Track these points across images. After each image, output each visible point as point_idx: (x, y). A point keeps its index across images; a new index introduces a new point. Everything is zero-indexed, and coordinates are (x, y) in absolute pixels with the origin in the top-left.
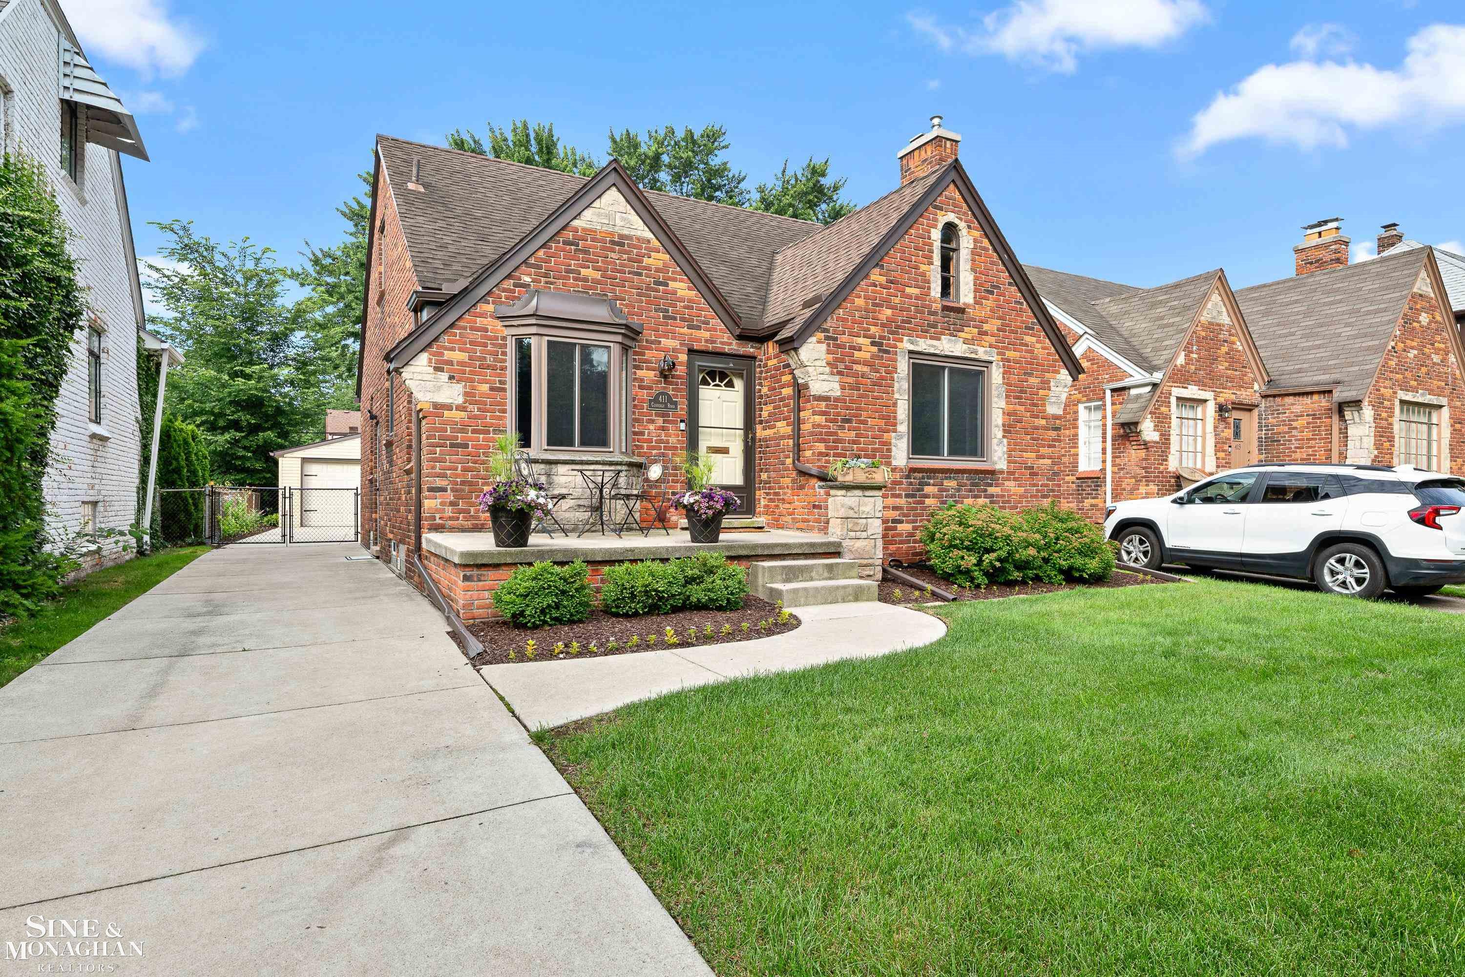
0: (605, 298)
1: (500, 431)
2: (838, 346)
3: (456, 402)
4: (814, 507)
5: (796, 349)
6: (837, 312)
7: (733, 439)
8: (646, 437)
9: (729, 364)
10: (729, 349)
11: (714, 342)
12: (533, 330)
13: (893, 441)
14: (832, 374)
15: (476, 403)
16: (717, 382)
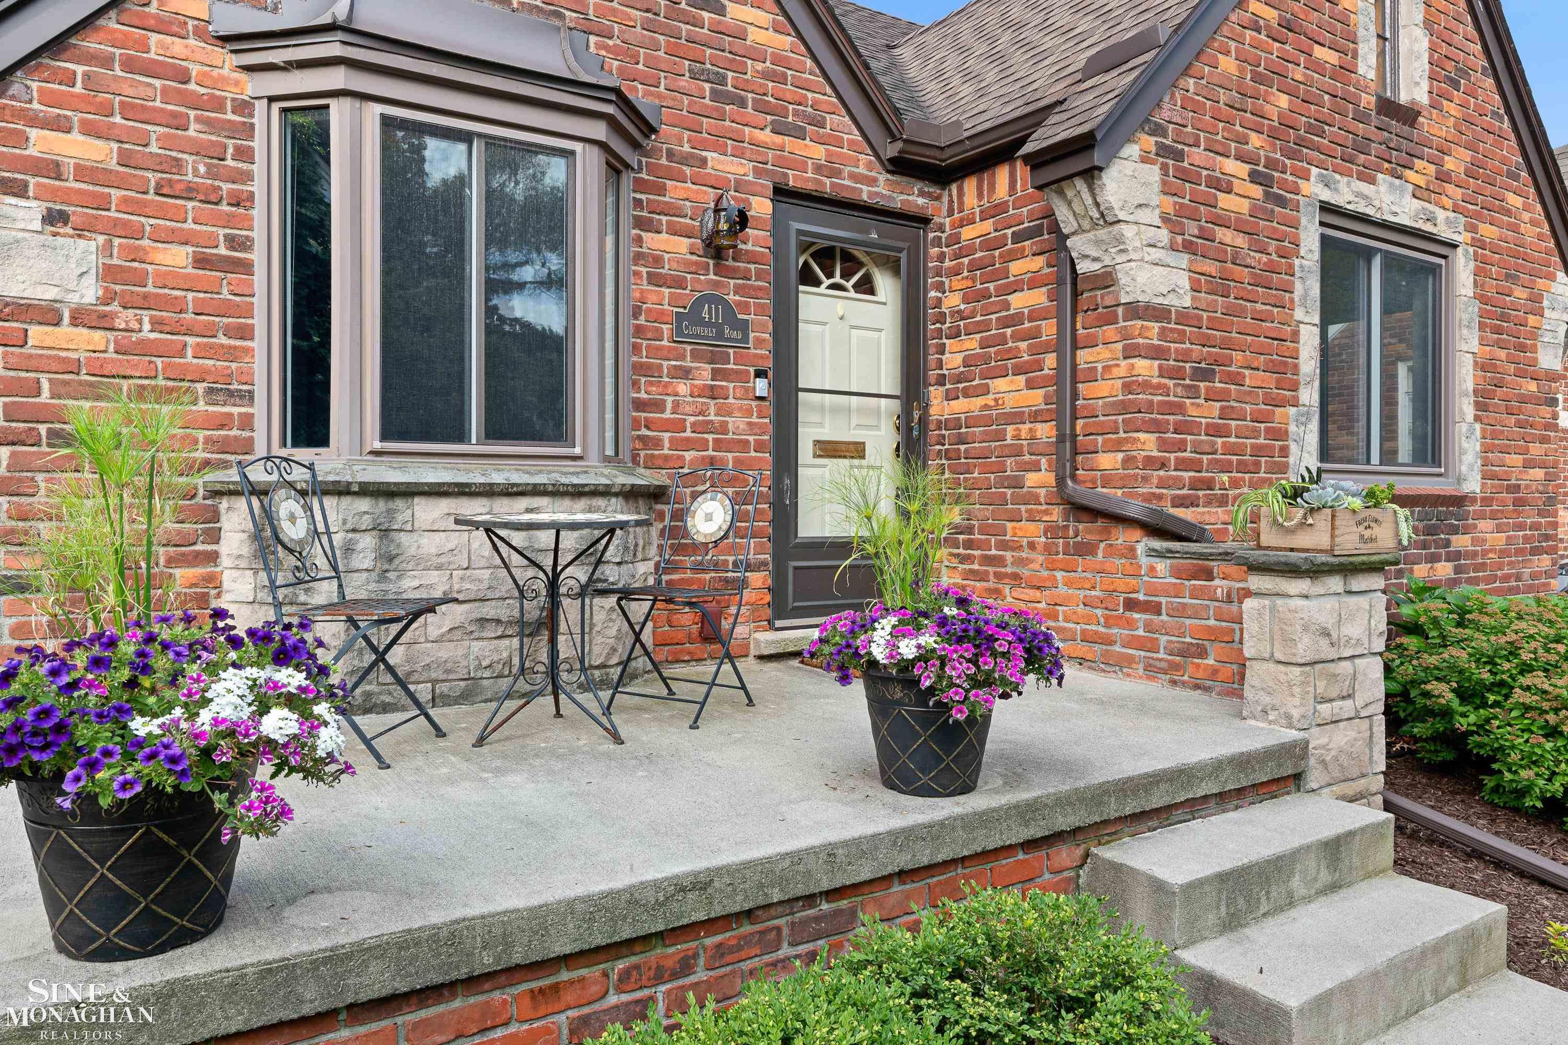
0: (557, 22)
1: (231, 393)
2: (1186, 177)
3: (74, 298)
4: (1131, 605)
5: (1091, 174)
6: (1182, 83)
7: (872, 421)
8: (668, 415)
9: (868, 232)
10: (870, 194)
11: (837, 173)
12: (336, 78)
13: (1292, 428)
14: (1173, 248)
15: (146, 303)
16: (837, 279)
